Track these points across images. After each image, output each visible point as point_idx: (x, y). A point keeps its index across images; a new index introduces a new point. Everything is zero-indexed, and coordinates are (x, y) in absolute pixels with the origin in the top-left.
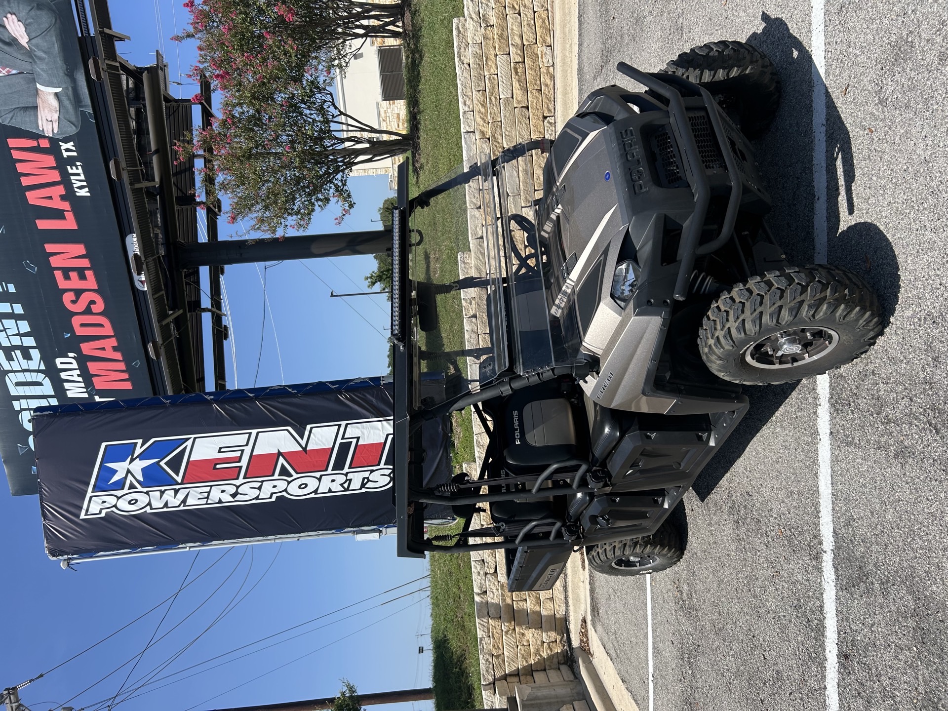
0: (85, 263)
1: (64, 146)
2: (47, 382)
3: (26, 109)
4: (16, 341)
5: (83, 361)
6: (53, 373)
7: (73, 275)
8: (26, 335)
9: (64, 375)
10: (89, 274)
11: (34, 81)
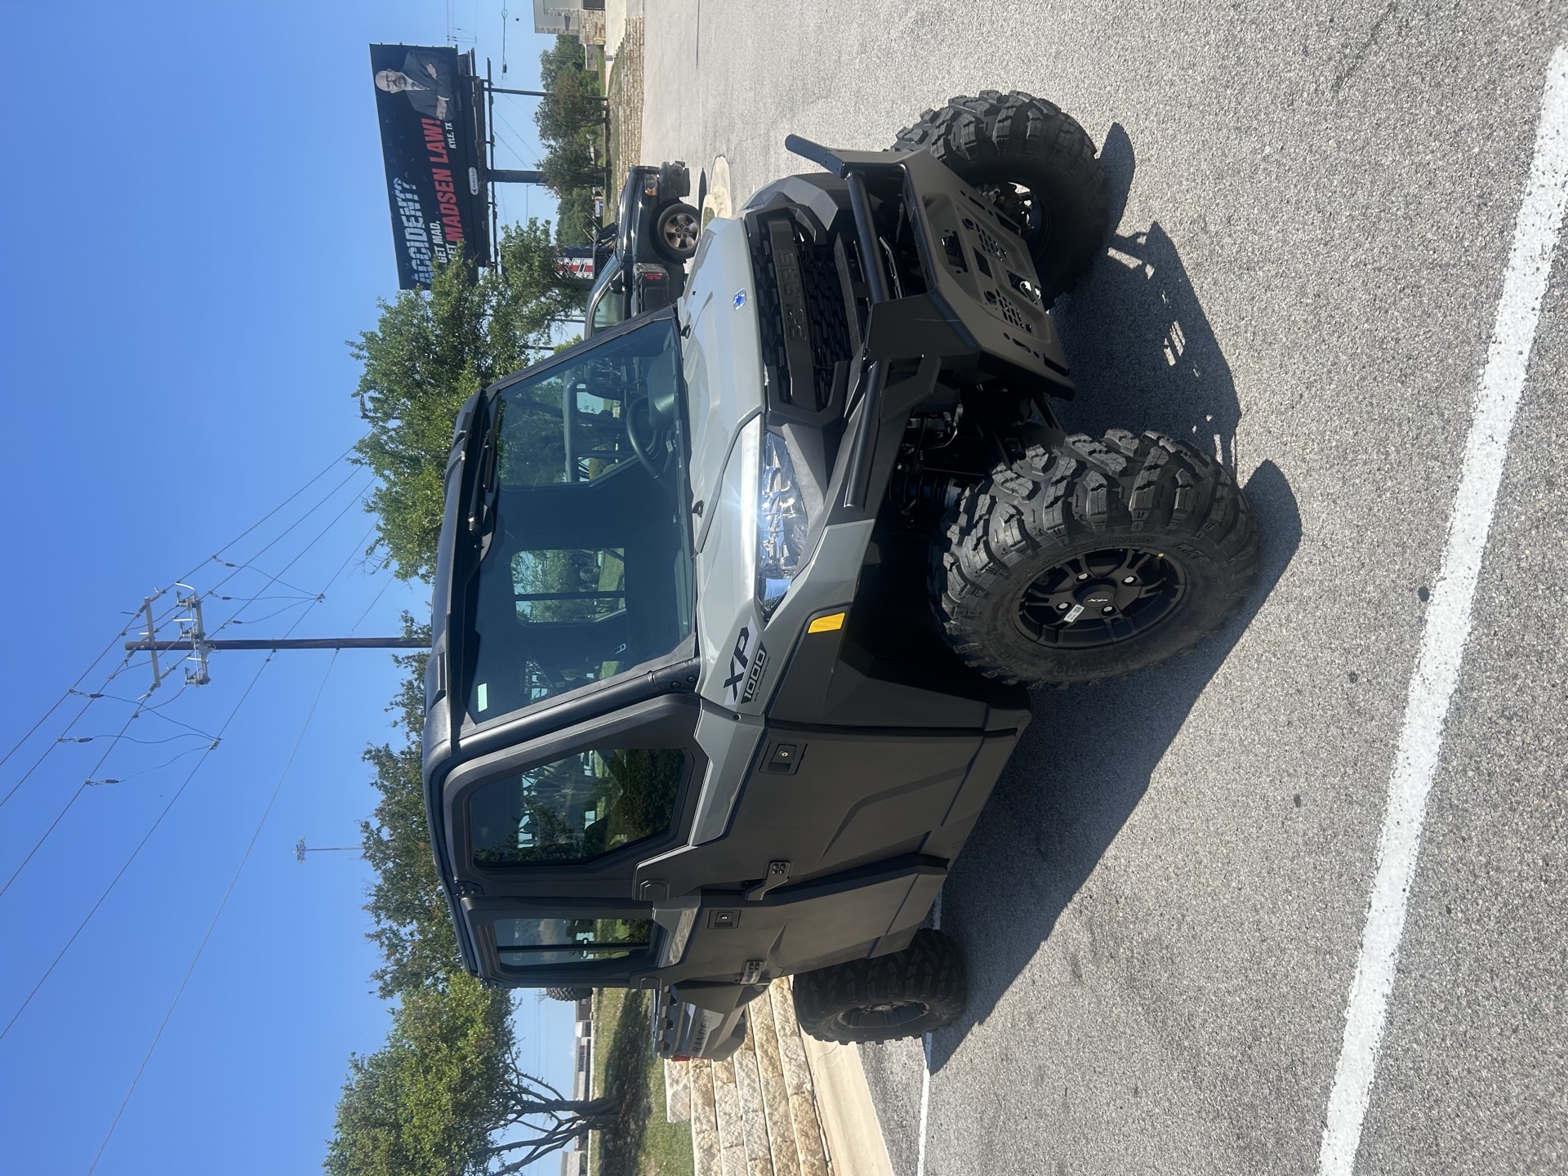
0: (450, 179)
1: (447, 124)
2: (425, 234)
3: (432, 106)
4: (413, 213)
5: (442, 225)
6: (428, 230)
7: (443, 184)
8: (418, 210)
9: (433, 232)
10: (451, 184)
11: (437, 94)
